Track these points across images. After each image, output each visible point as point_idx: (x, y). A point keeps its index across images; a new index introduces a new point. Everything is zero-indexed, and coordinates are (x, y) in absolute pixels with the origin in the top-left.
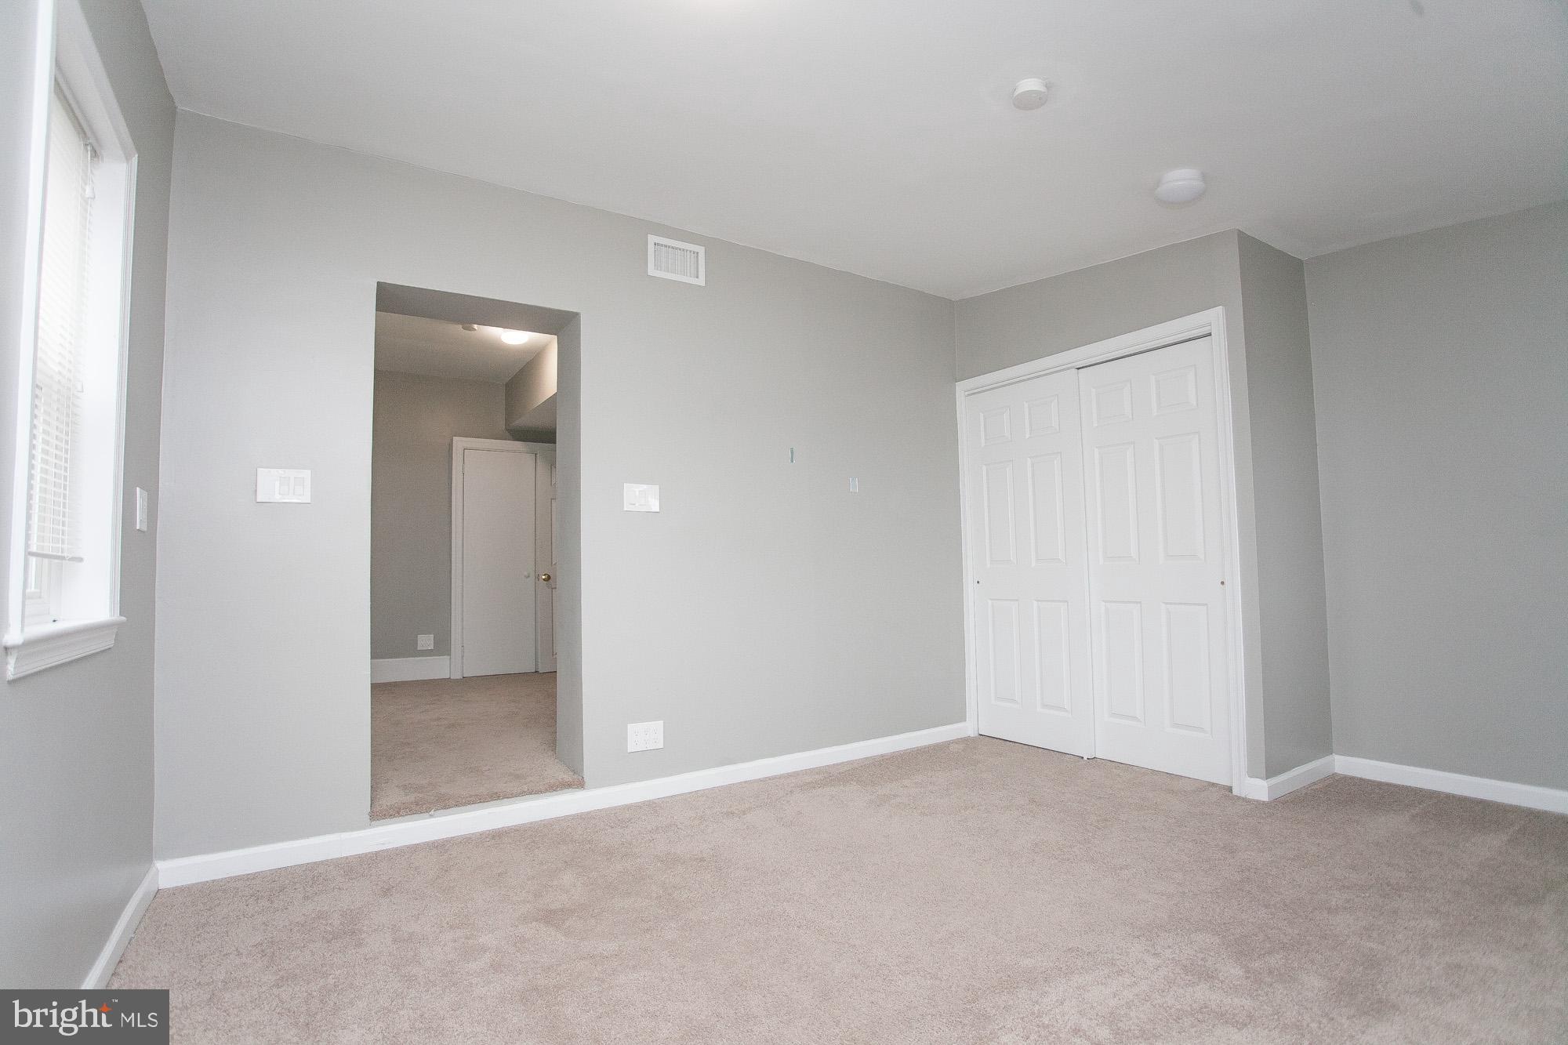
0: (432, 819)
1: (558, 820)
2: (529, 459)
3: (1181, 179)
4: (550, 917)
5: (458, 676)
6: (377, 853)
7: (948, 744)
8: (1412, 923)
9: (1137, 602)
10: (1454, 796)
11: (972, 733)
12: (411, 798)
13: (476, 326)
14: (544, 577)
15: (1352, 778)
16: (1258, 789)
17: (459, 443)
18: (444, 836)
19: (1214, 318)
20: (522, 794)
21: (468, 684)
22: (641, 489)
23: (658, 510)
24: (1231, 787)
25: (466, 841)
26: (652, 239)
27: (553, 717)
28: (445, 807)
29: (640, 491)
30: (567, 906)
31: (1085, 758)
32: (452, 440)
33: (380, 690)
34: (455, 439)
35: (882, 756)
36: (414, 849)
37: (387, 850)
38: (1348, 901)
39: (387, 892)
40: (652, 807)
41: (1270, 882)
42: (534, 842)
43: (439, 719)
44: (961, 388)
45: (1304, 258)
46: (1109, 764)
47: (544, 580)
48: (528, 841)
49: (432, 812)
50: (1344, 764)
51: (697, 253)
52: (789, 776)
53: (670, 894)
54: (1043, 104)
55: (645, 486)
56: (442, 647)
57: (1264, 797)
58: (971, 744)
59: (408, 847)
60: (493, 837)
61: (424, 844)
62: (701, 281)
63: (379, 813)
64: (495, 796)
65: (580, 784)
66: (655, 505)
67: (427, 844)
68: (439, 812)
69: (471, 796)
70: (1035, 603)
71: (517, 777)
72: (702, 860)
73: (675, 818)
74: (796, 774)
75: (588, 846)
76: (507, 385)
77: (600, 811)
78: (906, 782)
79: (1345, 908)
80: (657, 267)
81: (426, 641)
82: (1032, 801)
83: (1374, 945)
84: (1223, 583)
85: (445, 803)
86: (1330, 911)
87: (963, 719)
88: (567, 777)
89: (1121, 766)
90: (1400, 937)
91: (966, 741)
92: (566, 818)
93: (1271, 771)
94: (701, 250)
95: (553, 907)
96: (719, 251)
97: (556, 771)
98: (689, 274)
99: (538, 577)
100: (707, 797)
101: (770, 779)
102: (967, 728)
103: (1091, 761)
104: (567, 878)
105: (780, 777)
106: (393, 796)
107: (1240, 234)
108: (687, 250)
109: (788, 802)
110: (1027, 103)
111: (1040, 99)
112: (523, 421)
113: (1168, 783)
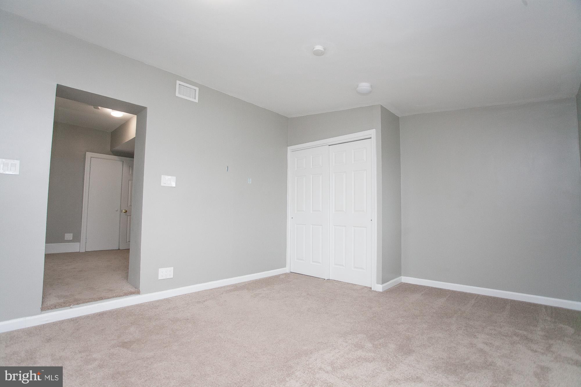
0: (72, 309)
1: (128, 307)
2: (120, 163)
3: (364, 86)
4: (125, 345)
5: (83, 250)
6: (43, 325)
7: (279, 275)
8: (420, 326)
9: (345, 226)
10: (433, 288)
11: (288, 271)
12: (62, 300)
13: (100, 108)
14: (124, 211)
15: (407, 283)
16: (379, 288)
17: (89, 155)
18: (77, 316)
19: (372, 133)
20: (113, 297)
21: (87, 254)
22: (169, 178)
23: (175, 186)
24: (371, 288)
25: (87, 317)
26: (178, 82)
27: (127, 267)
28: (78, 304)
29: (168, 179)
30: (132, 340)
31: (326, 280)
32: (86, 153)
33: (48, 257)
34: (87, 153)
35: (256, 280)
36: (62, 322)
37: (49, 324)
38: (403, 321)
39: (49, 340)
40: (168, 301)
41: (381, 317)
42: (117, 316)
43: (74, 268)
44: (290, 148)
45: (400, 116)
46: (334, 281)
47: (124, 212)
48: (115, 316)
49: (72, 306)
50: (405, 279)
51: (196, 90)
52: (221, 287)
53: (175, 333)
54: (322, 55)
55: (170, 177)
56: (77, 239)
57: (381, 290)
58: (287, 275)
59: (59, 321)
60: (99, 315)
61: (67, 319)
62: (196, 101)
63: (45, 308)
64: (101, 299)
65: (138, 293)
66: (174, 185)
67: (68, 320)
68: (74, 306)
69: (90, 299)
70: (311, 226)
71: (111, 290)
72: (188, 319)
73: (177, 304)
74: (224, 287)
75: (141, 317)
76: (111, 133)
77: (146, 303)
78: (265, 289)
79: (402, 323)
80: (179, 93)
81: (69, 236)
82: (308, 294)
83: (409, 334)
84: (371, 220)
85: (77, 302)
86: (398, 324)
87: (285, 267)
88: (133, 290)
89: (337, 282)
90: (416, 330)
91: (286, 274)
92: (131, 306)
93: (383, 282)
94: (197, 89)
95: (126, 341)
96: (204, 90)
97: (128, 288)
98: (192, 97)
99: (121, 211)
100: (190, 296)
101: (214, 289)
102: (286, 270)
103: (328, 280)
104: (132, 329)
105: (218, 288)
106: (53, 300)
107: (381, 106)
108: (192, 88)
109: (221, 297)
110: (318, 54)
111: (322, 53)
112: (118, 148)
113: (352, 287)
